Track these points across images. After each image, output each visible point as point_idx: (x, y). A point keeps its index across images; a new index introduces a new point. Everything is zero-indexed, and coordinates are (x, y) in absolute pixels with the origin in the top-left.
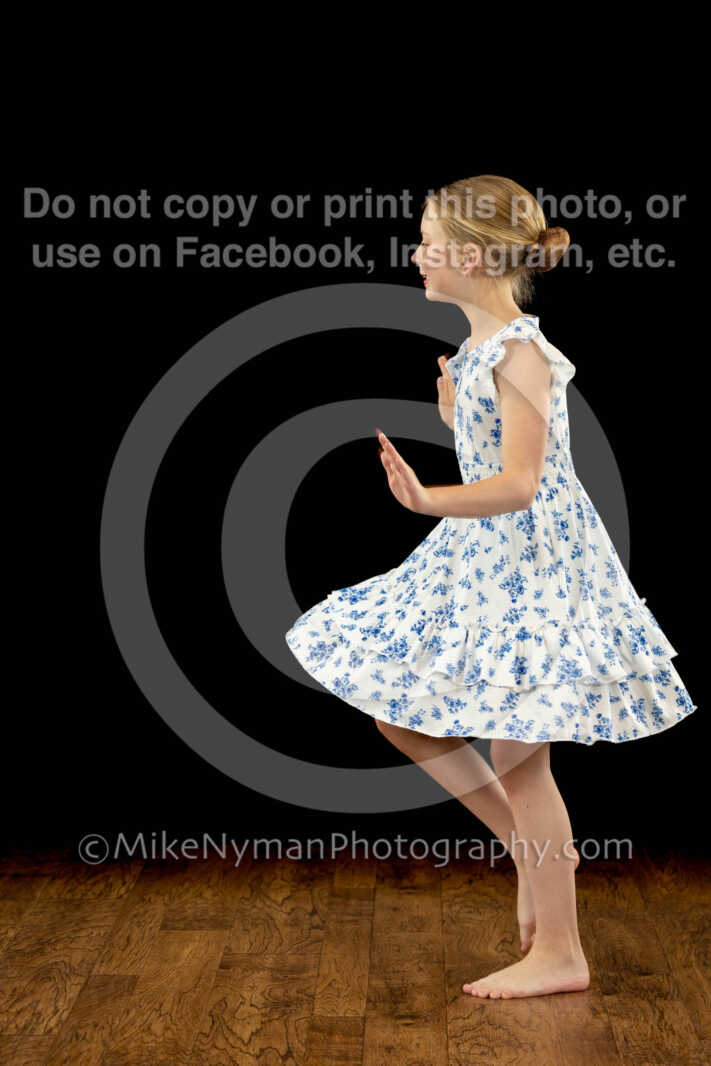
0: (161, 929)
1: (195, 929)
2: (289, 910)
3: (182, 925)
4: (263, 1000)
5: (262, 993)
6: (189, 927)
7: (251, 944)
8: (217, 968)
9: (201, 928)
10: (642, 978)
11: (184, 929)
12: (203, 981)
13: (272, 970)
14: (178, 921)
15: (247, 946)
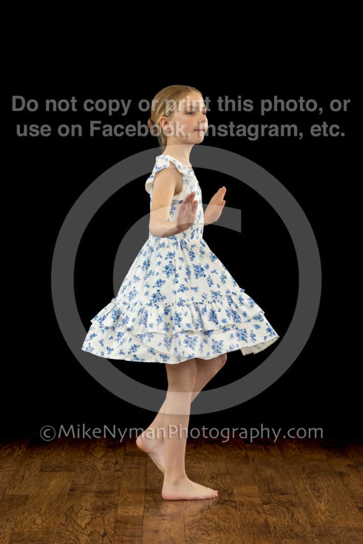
0: (39, 472)
1: (56, 472)
2: (104, 462)
3: (50, 469)
4: (92, 507)
5: (91, 504)
6: (53, 470)
7: (85, 479)
8: (68, 491)
9: (59, 471)
10: (283, 496)
11: (52, 472)
12: (61, 497)
13: (95, 492)
14: (48, 467)
15: (84, 480)
